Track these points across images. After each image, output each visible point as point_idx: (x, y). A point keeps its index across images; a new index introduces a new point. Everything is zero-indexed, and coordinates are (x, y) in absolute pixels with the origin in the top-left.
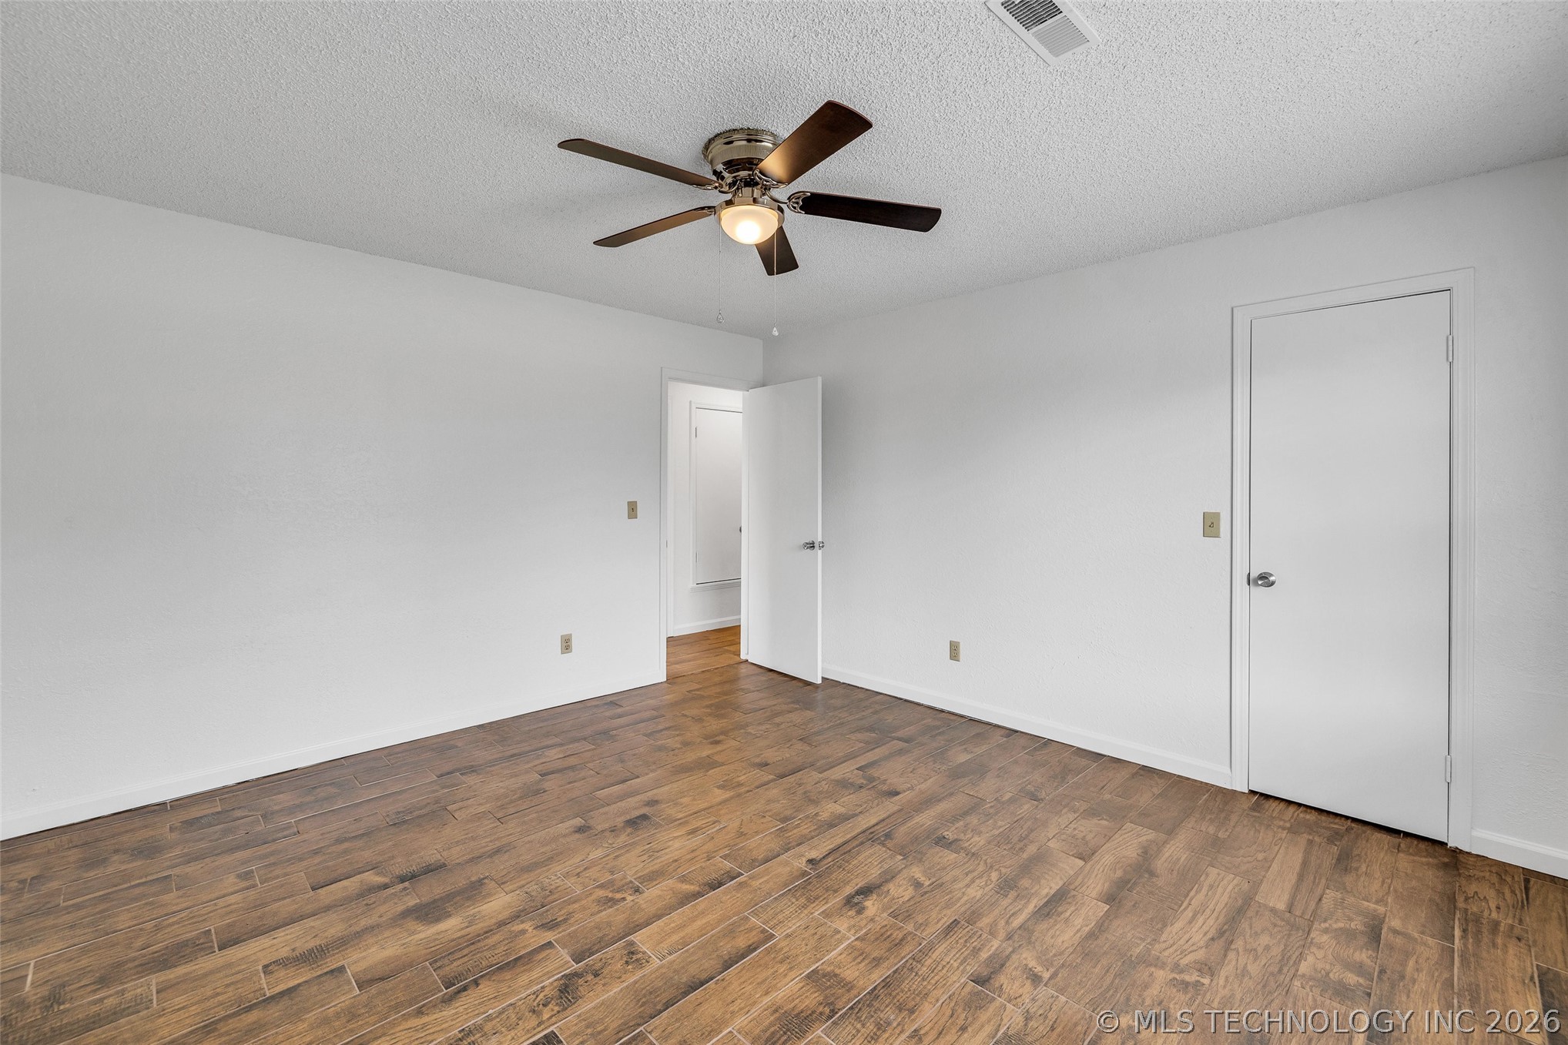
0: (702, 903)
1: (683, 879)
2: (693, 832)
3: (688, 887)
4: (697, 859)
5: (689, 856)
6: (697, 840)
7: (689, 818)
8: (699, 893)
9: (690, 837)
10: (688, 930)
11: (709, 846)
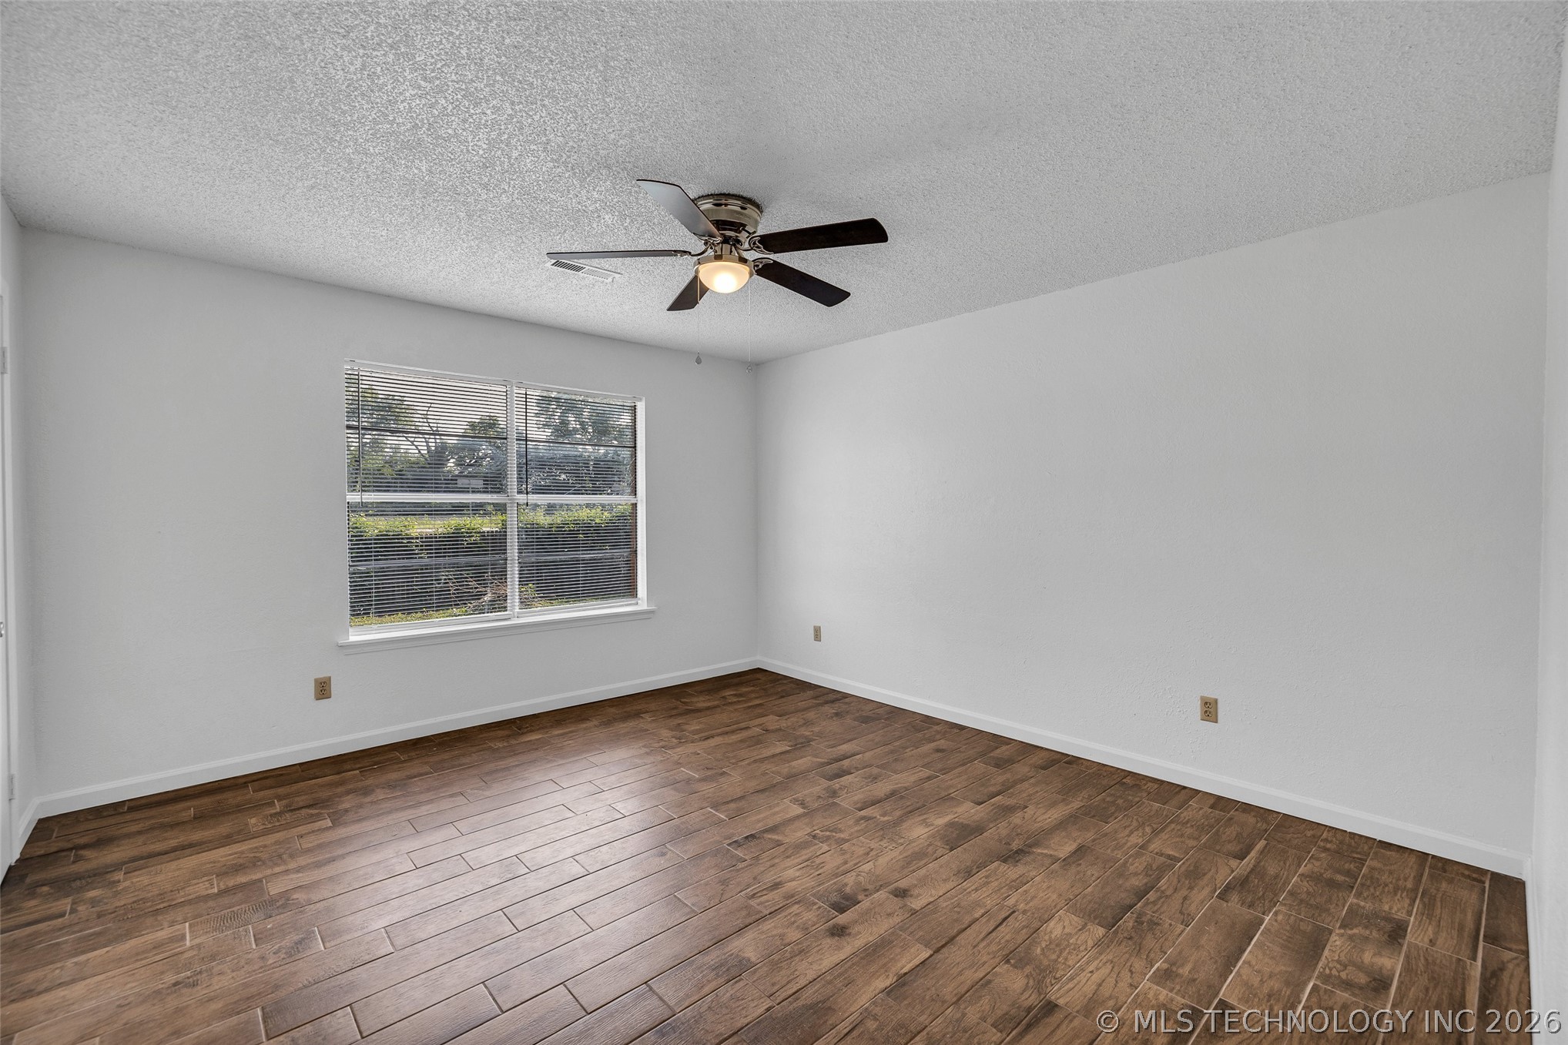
0: (760, 826)
1: (779, 844)
2: (776, 886)
3: (773, 837)
4: (769, 858)
5: (777, 861)
6: (769, 878)
7: (784, 903)
8: (764, 833)
9: (778, 880)
10: (768, 813)
11: (757, 870)
